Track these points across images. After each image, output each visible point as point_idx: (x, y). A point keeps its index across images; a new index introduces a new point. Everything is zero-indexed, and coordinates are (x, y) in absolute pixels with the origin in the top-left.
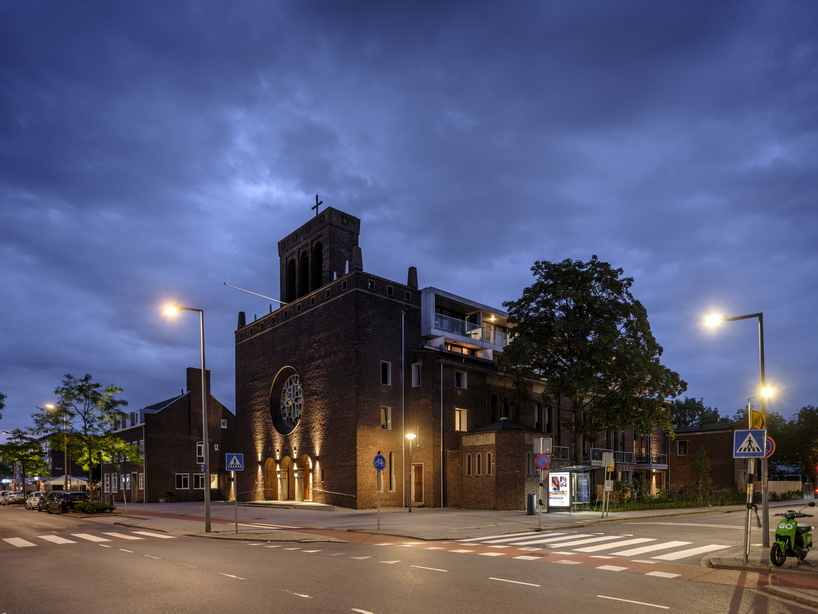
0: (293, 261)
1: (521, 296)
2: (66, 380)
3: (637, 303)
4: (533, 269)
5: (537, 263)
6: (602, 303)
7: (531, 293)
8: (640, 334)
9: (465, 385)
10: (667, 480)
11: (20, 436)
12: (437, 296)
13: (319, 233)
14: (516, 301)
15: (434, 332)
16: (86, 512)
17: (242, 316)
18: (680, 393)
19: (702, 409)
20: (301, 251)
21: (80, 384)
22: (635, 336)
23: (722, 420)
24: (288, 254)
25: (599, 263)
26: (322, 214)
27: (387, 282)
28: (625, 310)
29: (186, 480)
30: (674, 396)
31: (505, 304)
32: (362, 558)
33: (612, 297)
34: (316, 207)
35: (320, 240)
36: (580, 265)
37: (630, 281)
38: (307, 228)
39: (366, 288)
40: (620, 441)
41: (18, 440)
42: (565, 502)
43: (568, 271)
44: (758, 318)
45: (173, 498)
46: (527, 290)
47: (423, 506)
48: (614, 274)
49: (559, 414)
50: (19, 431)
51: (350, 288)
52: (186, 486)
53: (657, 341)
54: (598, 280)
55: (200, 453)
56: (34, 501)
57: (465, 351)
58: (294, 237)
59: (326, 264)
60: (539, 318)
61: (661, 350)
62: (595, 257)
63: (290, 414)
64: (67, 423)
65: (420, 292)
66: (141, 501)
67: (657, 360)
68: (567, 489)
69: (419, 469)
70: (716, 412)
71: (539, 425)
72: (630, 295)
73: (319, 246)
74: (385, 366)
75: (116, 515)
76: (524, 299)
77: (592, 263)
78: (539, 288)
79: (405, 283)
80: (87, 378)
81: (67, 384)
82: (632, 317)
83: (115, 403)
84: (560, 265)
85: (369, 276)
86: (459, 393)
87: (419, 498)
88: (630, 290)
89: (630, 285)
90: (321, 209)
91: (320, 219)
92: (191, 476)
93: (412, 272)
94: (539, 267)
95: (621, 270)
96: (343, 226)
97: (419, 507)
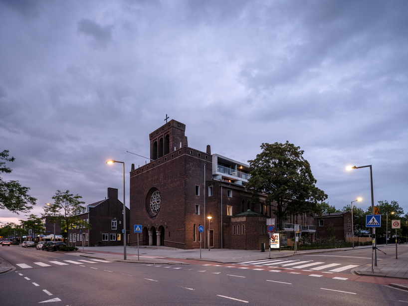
0: (156, 142)
1: (256, 158)
2: (57, 192)
3: (306, 161)
4: (261, 146)
5: (263, 144)
6: (291, 161)
7: (260, 157)
8: (306, 174)
9: (231, 196)
10: (315, 237)
11: (33, 217)
12: (218, 158)
13: (168, 130)
14: (253, 160)
15: (217, 173)
16: (65, 251)
17: (133, 165)
18: (325, 199)
19: (328, 206)
20: (160, 138)
21: (64, 194)
22: (304, 175)
23: (337, 211)
24: (154, 139)
25: (289, 144)
26: (169, 123)
27: (198, 151)
28: (301, 164)
29: (107, 236)
30: (322, 201)
31: (249, 161)
32: (203, 271)
33: (295, 159)
34: (166, 119)
35: (168, 133)
36: (281, 145)
37: (303, 152)
38: (162, 128)
39: (189, 154)
40: (295, 220)
41: (33, 219)
42: (278, 246)
43: (276, 148)
44: (369, 167)
45: (101, 244)
46: (258, 155)
47: (214, 248)
48: (296, 149)
49: (270, 208)
50: (33, 215)
51: (182, 154)
52: (107, 239)
53: (314, 177)
54: (289, 151)
55: (113, 225)
56: (40, 245)
57: (230, 181)
58: (157, 132)
59: (171, 143)
60: (263, 168)
61: (316, 181)
62: (287, 142)
63: (154, 208)
64: (57, 211)
65: (212, 156)
66: (87, 246)
67: (314, 186)
68: (278, 241)
69: (211, 232)
70: (334, 208)
71: (262, 213)
72: (302, 158)
73: (168, 136)
74: (197, 187)
75: (79, 252)
76: (257, 159)
77: (286, 144)
78: (263, 154)
79: (205, 152)
80: (67, 192)
81: (57, 194)
82: (304, 167)
83: (79, 203)
84: (273, 145)
85: (190, 149)
86: (229, 199)
87: (211, 244)
88: (303, 155)
89: (302, 153)
90: (169, 120)
91: (168, 124)
92: (109, 235)
93: (208, 147)
94: (264, 146)
95: (299, 147)
96: (178, 128)
97: (212, 248)
